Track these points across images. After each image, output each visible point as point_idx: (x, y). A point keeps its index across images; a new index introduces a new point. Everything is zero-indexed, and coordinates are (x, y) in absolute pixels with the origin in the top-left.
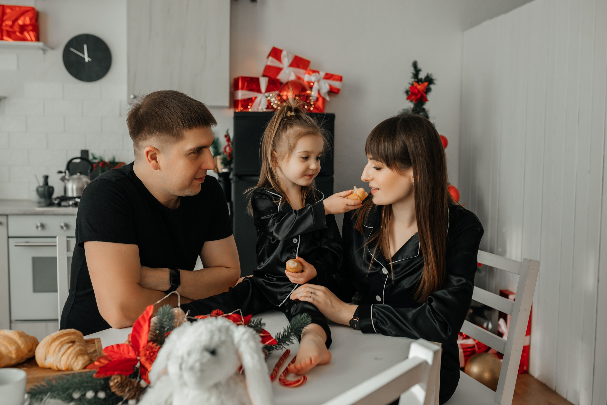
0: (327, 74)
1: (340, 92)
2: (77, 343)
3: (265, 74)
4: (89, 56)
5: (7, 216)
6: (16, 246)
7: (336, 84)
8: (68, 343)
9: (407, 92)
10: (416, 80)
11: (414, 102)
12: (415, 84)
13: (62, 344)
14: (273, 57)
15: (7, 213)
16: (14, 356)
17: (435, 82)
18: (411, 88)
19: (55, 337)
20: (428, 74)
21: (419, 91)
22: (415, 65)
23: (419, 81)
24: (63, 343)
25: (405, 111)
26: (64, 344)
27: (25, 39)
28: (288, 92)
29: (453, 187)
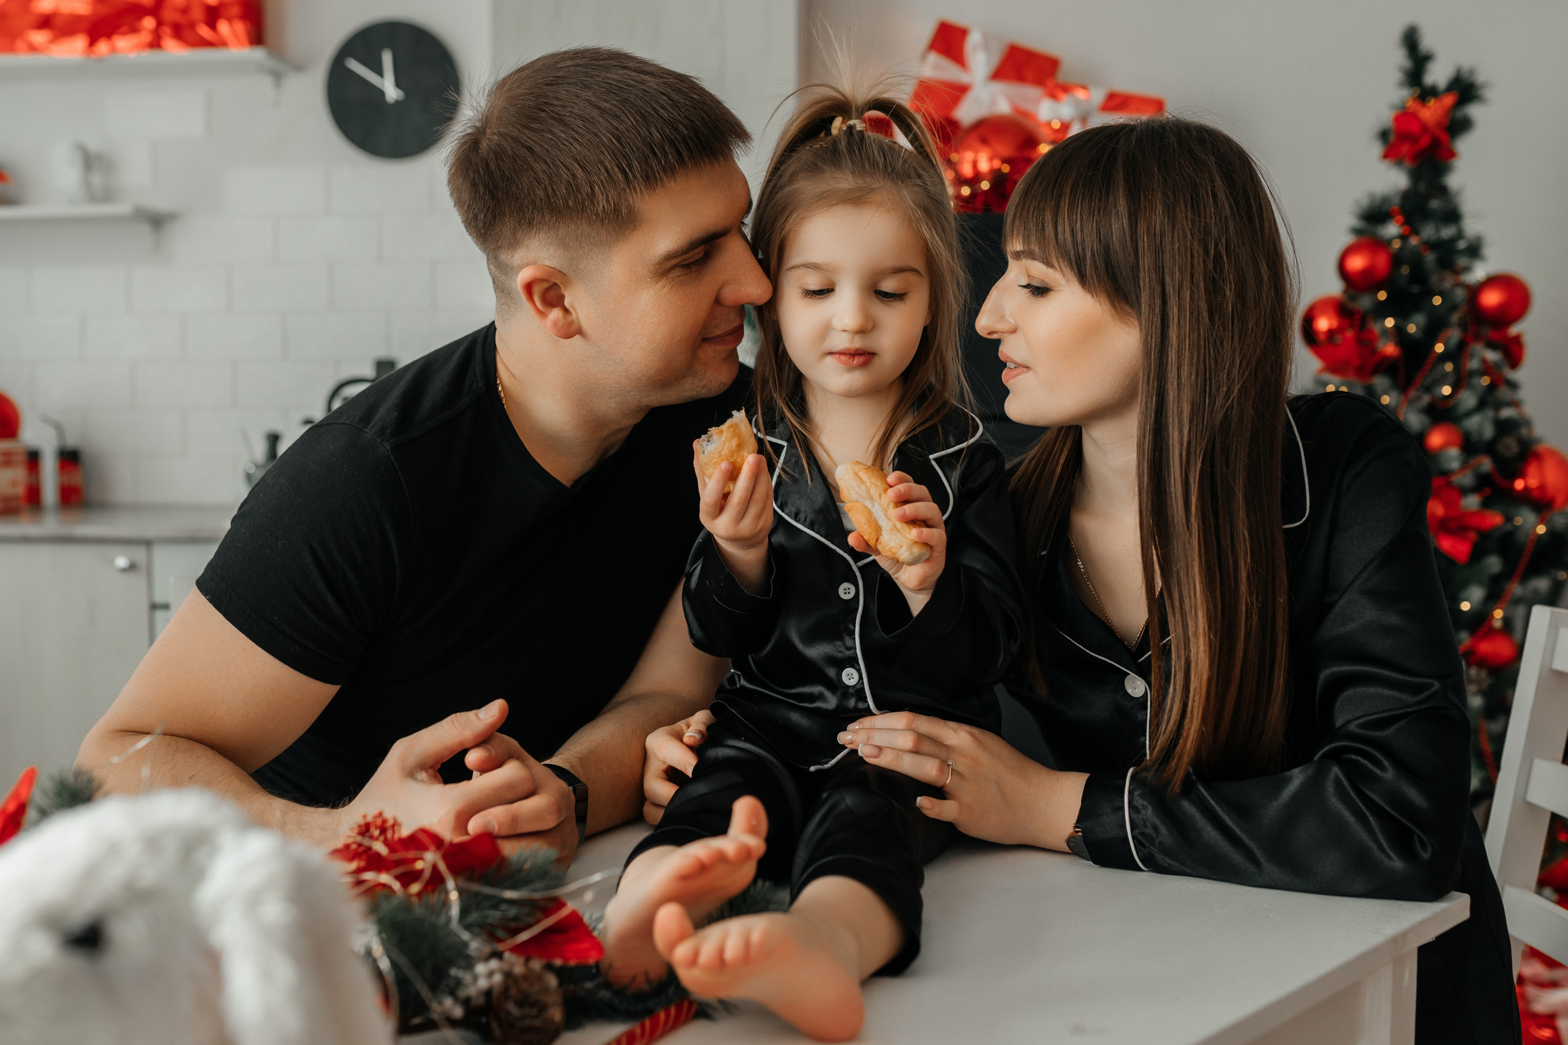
4: (398, 84)
9: (1384, 135)
10: (1414, 93)
11: (1407, 164)
12: (1412, 107)
17: (1487, 93)
18: (1397, 119)
21: (1425, 128)
22: (1411, 40)
23: (1426, 94)
27: (221, 43)
28: (976, 152)
29: (1553, 453)
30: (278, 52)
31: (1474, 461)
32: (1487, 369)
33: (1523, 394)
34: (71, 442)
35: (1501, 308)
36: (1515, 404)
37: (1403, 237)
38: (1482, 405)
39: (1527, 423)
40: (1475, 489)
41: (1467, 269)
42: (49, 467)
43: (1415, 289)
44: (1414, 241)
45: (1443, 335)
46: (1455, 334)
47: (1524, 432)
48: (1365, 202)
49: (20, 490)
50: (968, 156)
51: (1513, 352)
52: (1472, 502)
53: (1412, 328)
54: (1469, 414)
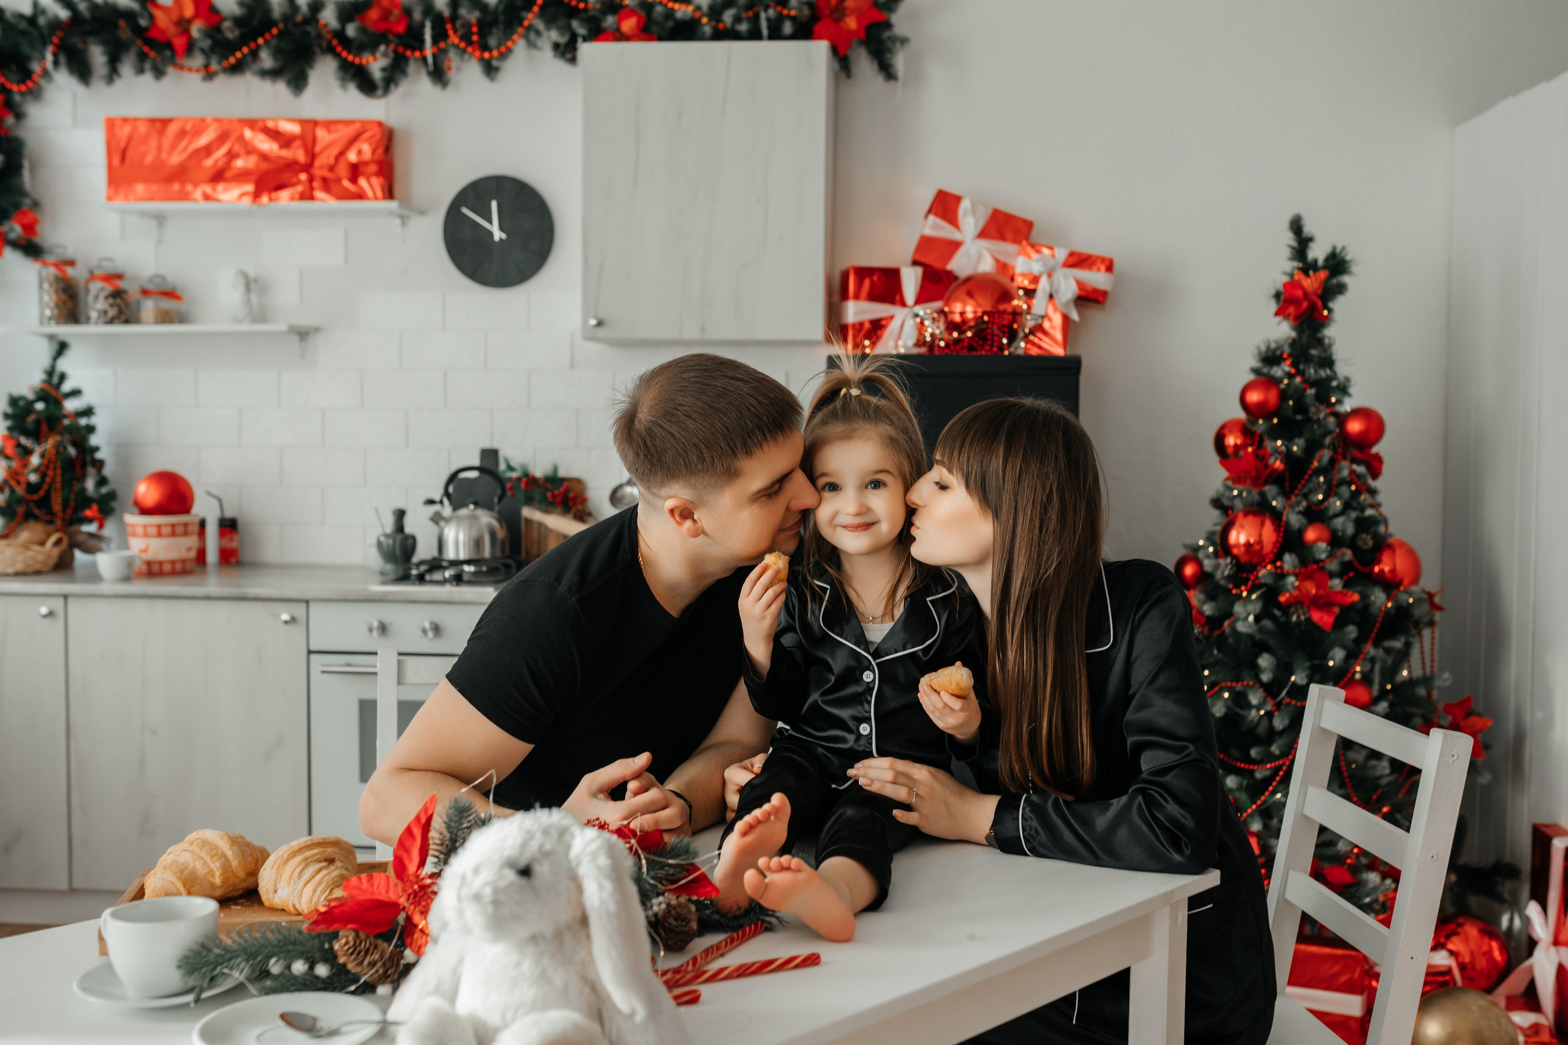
0: (1072, 254)
1: (1110, 299)
2: (338, 864)
3: (917, 258)
4: (501, 228)
5: (307, 602)
6: (324, 672)
7: (1097, 279)
8: (319, 861)
9: (1277, 296)
10: (1301, 265)
11: (1294, 320)
12: (1298, 276)
13: (307, 863)
14: (936, 214)
15: (307, 595)
16: (218, 881)
17: (1354, 268)
18: (1285, 285)
19: (297, 848)
20: (1334, 248)
21: (1306, 294)
22: (1296, 226)
23: (1308, 267)
24: (309, 860)
25: (1273, 346)
26: (311, 862)
27: (360, 196)
28: (965, 304)
29: (1402, 544)
30: (406, 203)
31: (1339, 552)
32: (1354, 477)
33: (1380, 498)
34: (229, 514)
35: (1362, 434)
36: (1376, 506)
37: (1290, 376)
38: (1347, 507)
39: (1385, 522)
40: (1340, 575)
41: (1339, 402)
42: (212, 530)
43: (1299, 417)
44: (1298, 380)
45: (1317, 455)
46: (1326, 455)
47: (1382, 529)
48: (1263, 348)
49: (193, 554)
50: (958, 307)
51: (1375, 466)
52: (1336, 584)
53: (1295, 448)
54: (1336, 516)
